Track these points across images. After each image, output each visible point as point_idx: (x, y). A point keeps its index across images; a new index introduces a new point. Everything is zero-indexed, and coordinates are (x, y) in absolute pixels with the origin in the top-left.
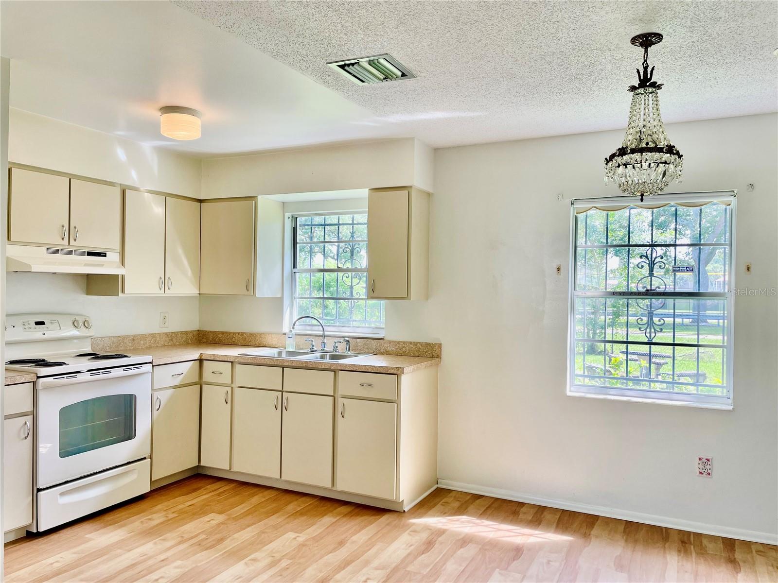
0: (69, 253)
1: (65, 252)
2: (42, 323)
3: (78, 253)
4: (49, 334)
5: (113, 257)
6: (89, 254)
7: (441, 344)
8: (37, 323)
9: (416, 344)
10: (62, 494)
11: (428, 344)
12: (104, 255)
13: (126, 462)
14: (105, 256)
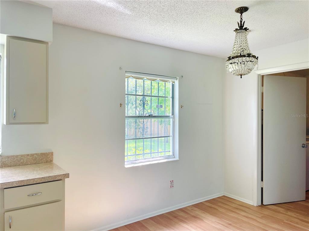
7: (53, 153)
9: (32, 155)
11: (43, 154)
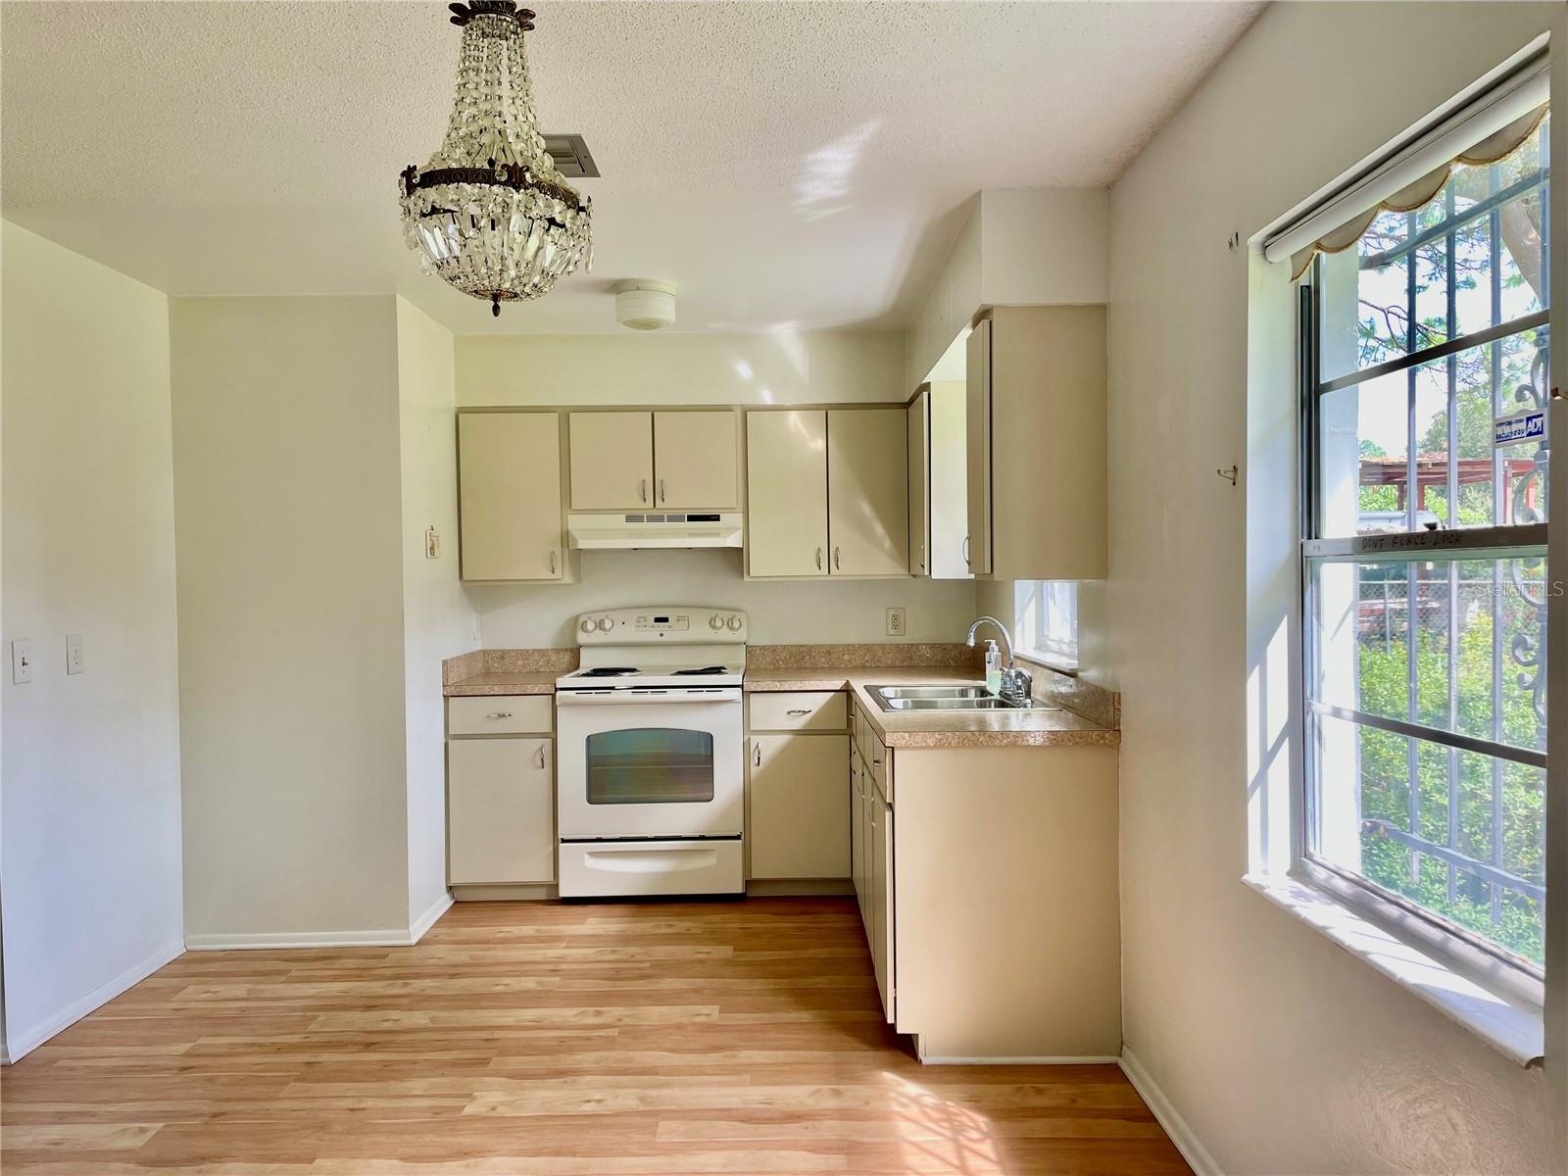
0: (660, 519)
1: (651, 519)
2: (665, 620)
3: (671, 519)
4: (670, 636)
5: (732, 520)
6: (691, 518)
8: (658, 620)
10: (593, 854)
12: (717, 518)
13: (697, 835)
14: (719, 520)
